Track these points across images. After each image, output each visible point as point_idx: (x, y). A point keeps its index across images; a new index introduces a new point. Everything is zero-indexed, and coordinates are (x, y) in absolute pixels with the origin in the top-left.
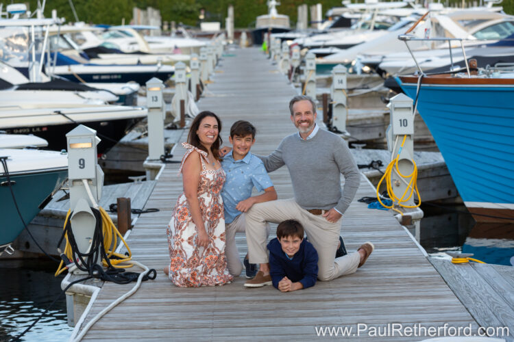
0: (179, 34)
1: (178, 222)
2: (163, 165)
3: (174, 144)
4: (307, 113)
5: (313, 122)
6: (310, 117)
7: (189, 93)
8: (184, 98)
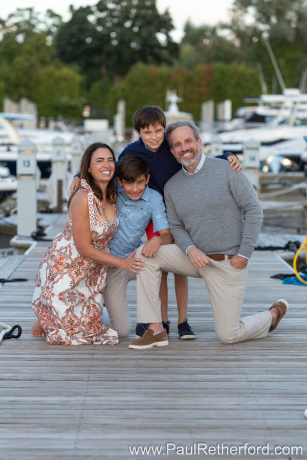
0: (58, 129)
1: (51, 272)
2: (34, 244)
3: (48, 226)
5: (197, 150)
6: (193, 145)
7: (68, 174)
8: (61, 177)
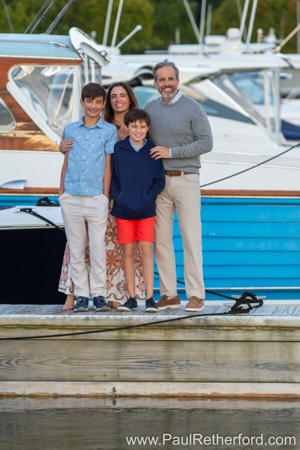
4: (170, 79)
5: (176, 88)
